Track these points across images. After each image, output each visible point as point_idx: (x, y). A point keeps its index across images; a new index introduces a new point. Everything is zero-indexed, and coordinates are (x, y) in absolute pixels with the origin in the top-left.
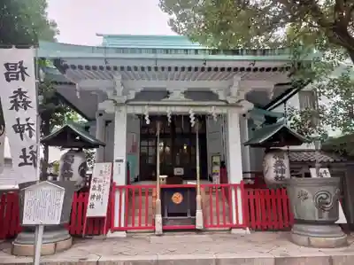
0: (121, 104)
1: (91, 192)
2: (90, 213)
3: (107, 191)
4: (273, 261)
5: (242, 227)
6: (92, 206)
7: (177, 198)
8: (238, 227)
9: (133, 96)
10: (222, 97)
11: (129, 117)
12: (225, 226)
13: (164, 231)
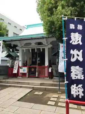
0: (21, 47)
1: (14, 68)
2: (14, 72)
3: (17, 68)
4: (40, 84)
5: (47, 77)
6: (14, 71)
7: (33, 70)
8: (46, 77)
9: (23, 45)
10: (44, 44)
11: (22, 50)
12: (43, 77)
13: (29, 77)
